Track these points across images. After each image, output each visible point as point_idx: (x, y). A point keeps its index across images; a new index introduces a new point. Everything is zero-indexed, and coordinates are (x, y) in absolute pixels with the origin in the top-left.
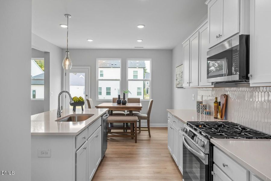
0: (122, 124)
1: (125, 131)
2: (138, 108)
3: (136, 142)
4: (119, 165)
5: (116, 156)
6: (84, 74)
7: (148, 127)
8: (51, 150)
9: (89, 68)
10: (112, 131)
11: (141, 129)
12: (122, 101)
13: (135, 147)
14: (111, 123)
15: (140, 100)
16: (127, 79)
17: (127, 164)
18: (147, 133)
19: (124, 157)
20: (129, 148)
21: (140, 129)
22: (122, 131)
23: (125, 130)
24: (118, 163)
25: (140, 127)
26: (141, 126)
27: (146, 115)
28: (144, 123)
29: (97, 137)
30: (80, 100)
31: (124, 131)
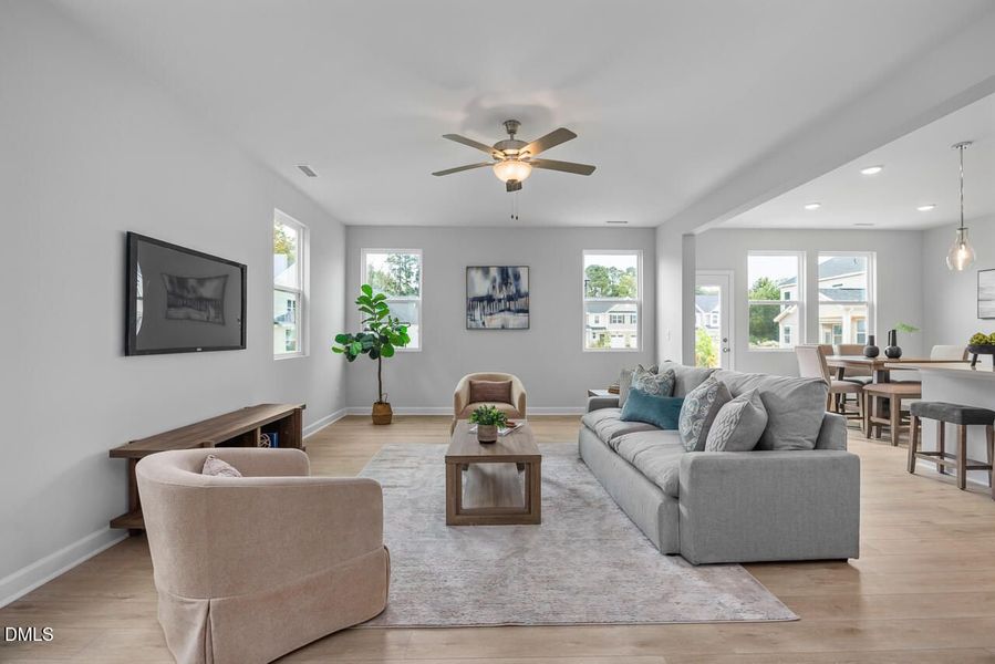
9: (731, 273)
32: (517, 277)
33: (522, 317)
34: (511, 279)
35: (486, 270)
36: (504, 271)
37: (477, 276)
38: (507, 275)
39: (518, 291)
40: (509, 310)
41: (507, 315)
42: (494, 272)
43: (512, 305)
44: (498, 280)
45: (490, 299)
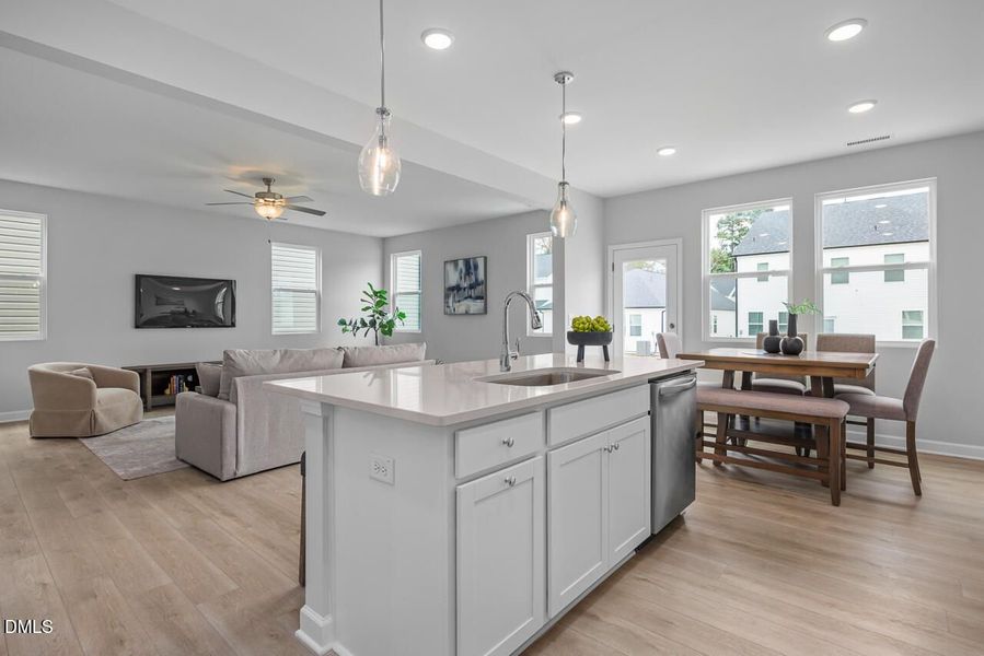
0: (790, 425)
1: (803, 454)
2: (850, 369)
3: (836, 502)
4: (723, 576)
5: (726, 537)
6: (664, 261)
7: (911, 452)
8: (394, 462)
9: (679, 241)
10: (750, 444)
11: (878, 455)
12: (785, 342)
13: (824, 523)
14: (745, 419)
15: (876, 344)
16: (817, 267)
17: (757, 582)
18: (904, 476)
19: (758, 551)
20: (794, 518)
21: (871, 454)
22: (790, 450)
23: (803, 450)
24: (724, 566)
25: (870, 447)
26: (876, 445)
27: (898, 403)
28: (891, 434)
29: (610, 452)
30: (597, 326)
31: (798, 451)
32: (476, 267)
33: (479, 304)
34: (472, 270)
35: (455, 262)
36: (467, 262)
37: (450, 267)
38: (470, 266)
39: (477, 280)
40: (470, 297)
41: (469, 302)
42: (461, 265)
43: (472, 293)
44: (464, 271)
45: (457, 288)
